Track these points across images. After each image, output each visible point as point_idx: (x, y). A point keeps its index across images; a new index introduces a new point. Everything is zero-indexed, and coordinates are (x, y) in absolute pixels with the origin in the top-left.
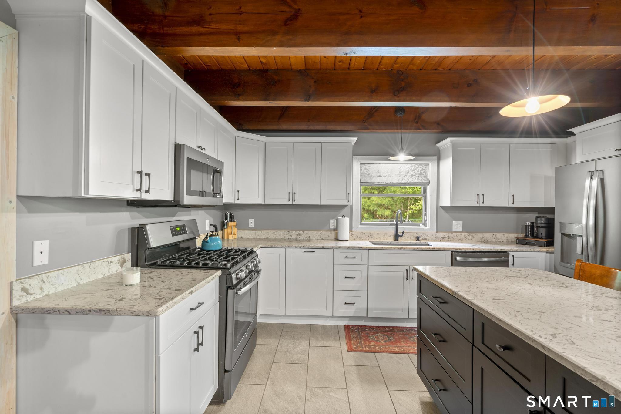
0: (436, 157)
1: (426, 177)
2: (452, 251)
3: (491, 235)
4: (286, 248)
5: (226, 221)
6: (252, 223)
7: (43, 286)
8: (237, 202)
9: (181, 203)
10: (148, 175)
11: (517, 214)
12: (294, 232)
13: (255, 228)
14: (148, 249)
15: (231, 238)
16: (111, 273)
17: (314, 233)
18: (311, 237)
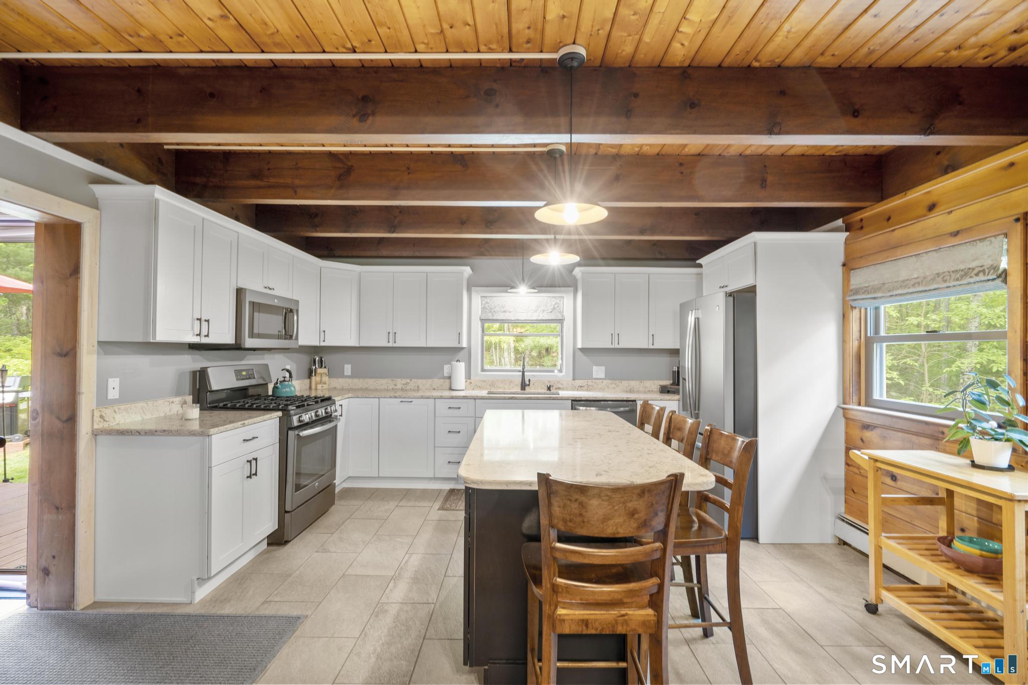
0: (572, 289)
1: (560, 312)
2: (572, 400)
3: (638, 382)
4: (379, 398)
5: (314, 367)
6: (348, 370)
7: (115, 416)
8: (323, 344)
9: (242, 347)
10: (208, 321)
11: (670, 357)
12: (399, 380)
13: (352, 376)
14: (210, 392)
15: (320, 388)
16: (172, 413)
17: (424, 381)
18: (421, 387)
